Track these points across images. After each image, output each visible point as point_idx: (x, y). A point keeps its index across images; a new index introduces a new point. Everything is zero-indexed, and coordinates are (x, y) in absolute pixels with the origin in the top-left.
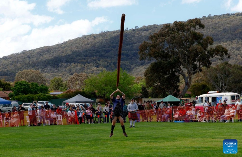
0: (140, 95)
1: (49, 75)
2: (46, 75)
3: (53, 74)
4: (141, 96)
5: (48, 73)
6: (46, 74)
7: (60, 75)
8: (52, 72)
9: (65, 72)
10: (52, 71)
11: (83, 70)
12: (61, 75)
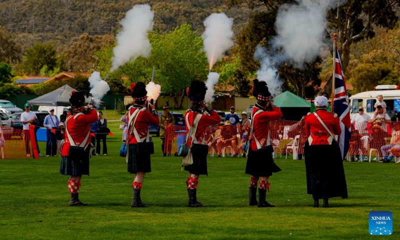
0: (230, 90)
1: (31, 36)
2: (24, 37)
3: (41, 36)
4: (232, 91)
5: (29, 32)
6: (25, 34)
7: (58, 39)
8: (38, 31)
9: (69, 32)
10: (39, 28)
11: (112, 28)
12: (59, 37)
